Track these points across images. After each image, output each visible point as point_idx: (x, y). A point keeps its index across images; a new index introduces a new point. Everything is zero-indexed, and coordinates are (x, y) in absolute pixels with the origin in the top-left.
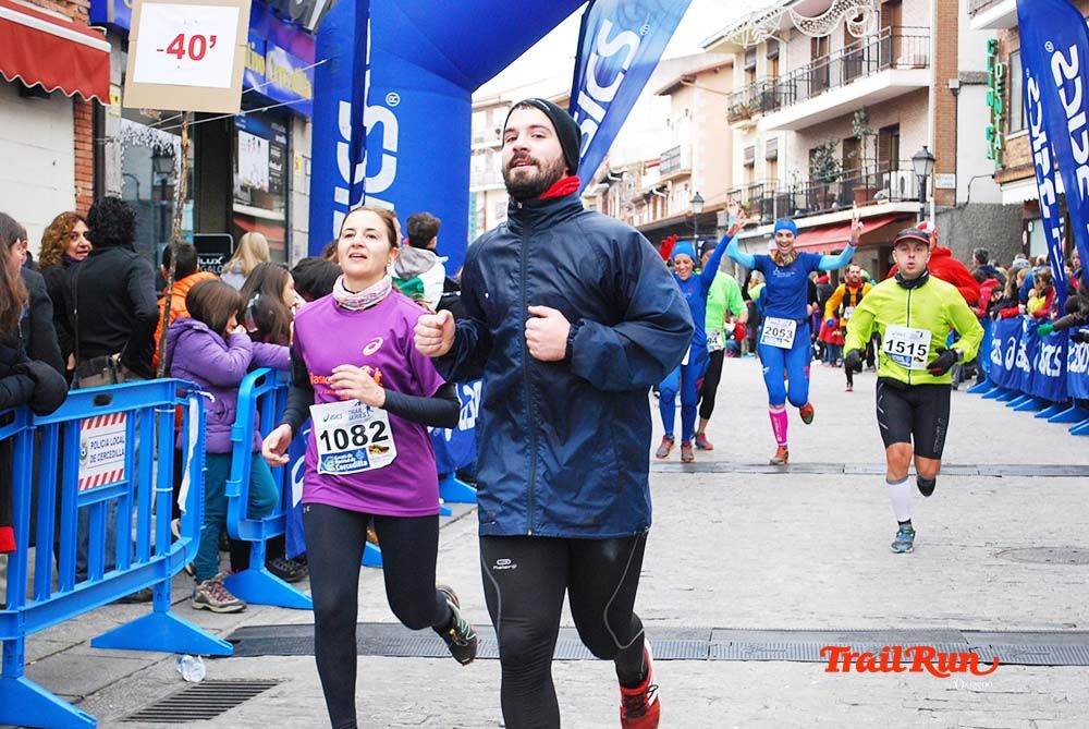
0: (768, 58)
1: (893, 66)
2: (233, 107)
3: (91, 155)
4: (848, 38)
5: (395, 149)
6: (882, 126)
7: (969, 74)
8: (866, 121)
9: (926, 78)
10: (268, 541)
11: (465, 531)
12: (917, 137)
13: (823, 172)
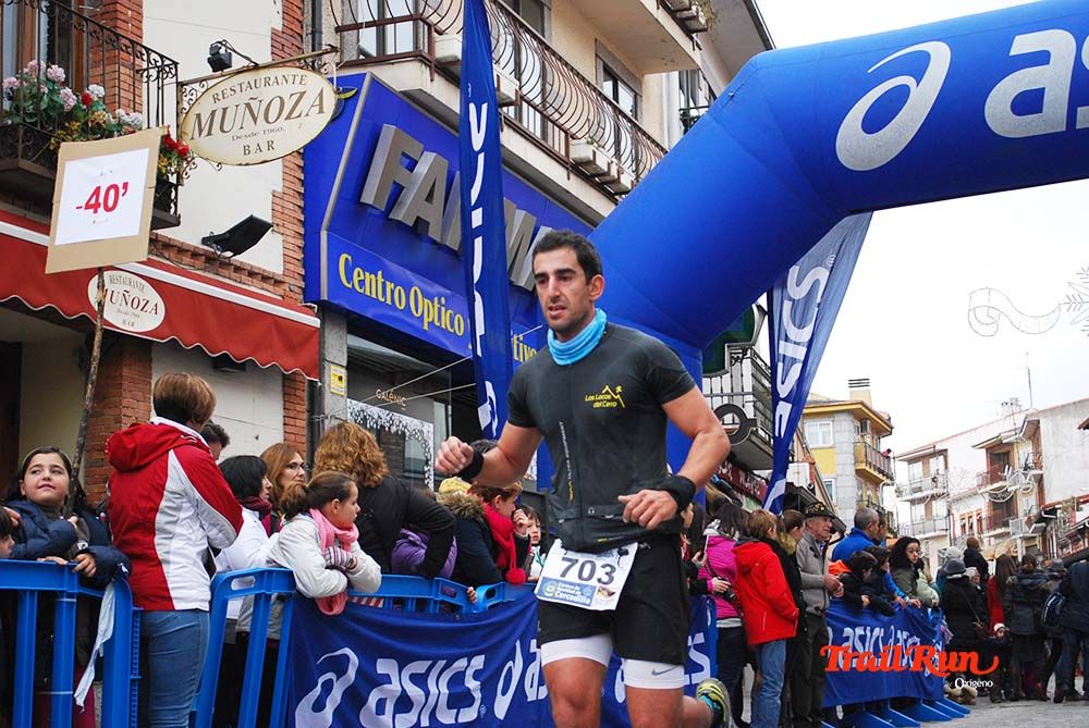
3: (305, 432)
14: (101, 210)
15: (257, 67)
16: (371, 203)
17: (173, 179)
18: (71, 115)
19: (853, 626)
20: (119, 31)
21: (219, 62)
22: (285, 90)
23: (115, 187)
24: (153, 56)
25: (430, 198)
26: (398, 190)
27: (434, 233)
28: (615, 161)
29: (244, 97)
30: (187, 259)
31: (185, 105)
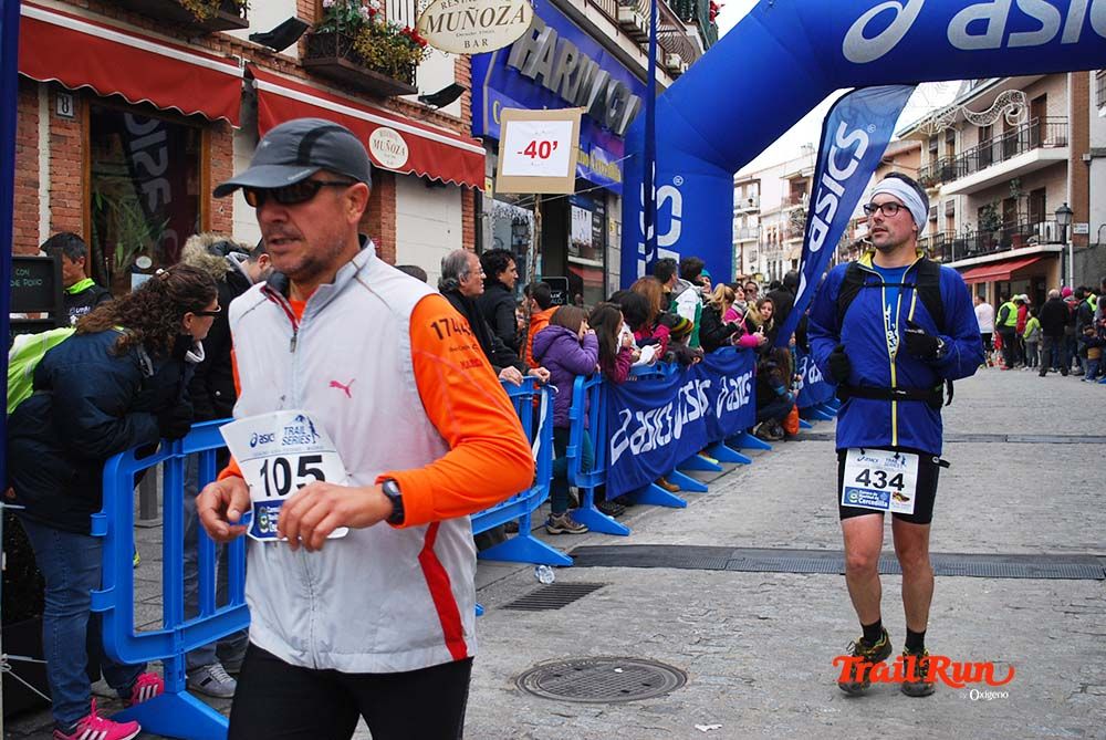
0: (947, 143)
1: (1040, 145)
2: (570, 190)
3: (473, 225)
4: (1006, 126)
5: (680, 215)
6: (1032, 189)
7: (1099, 149)
8: (1020, 186)
9: (1065, 153)
10: (596, 489)
11: (732, 481)
12: (1059, 198)
13: (989, 224)
14: (537, 156)
22: (496, 4)
23: (548, 143)
29: (464, 7)
31: (420, 8)
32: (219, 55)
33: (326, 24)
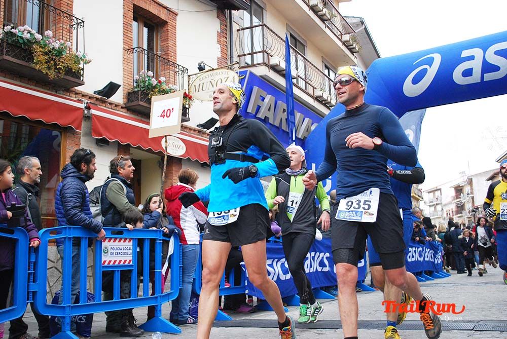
14: (165, 117)
15: (213, 69)
16: (250, 111)
17: (187, 106)
18: (155, 87)
19: (412, 247)
20: (169, 60)
21: (201, 69)
22: (223, 77)
23: (170, 110)
24: (180, 67)
25: (269, 110)
26: (259, 108)
27: (271, 121)
28: (329, 96)
29: (209, 79)
30: (192, 132)
31: (191, 82)
32: (75, 99)
33: (136, 87)
